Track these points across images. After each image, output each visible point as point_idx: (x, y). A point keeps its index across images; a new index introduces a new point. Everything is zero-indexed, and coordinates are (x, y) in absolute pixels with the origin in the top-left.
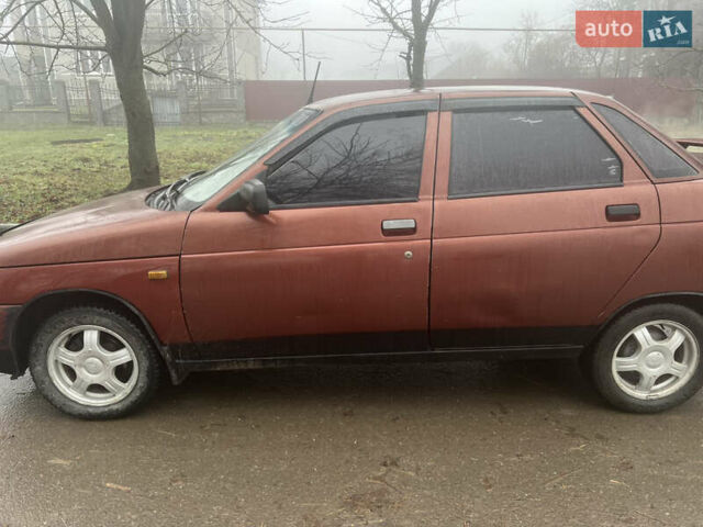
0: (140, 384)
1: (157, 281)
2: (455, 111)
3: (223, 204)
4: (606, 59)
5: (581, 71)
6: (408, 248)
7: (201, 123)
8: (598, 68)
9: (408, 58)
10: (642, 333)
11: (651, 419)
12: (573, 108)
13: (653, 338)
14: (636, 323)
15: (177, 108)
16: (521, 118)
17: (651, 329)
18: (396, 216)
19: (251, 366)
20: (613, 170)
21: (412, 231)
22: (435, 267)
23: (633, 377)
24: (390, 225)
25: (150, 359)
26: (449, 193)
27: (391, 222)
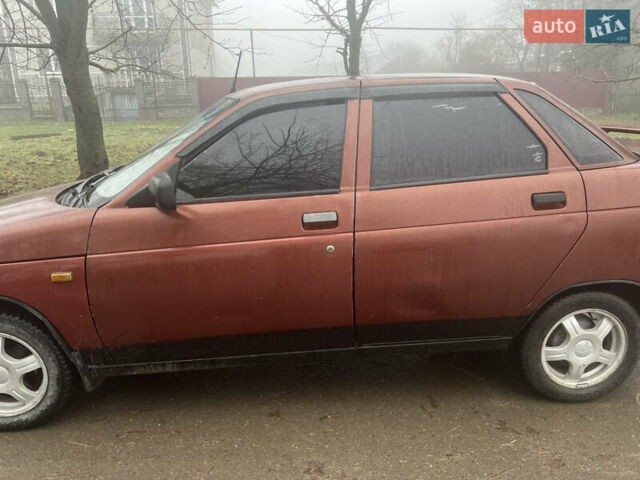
0: (50, 393)
1: (61, 283)
2: (377, 99)
3: (132, 199)
4: (528, 55)
5: (506, 67)
6: (331, 242)
7: (158, 118)
8: (521, 64)
9: (345, 54)
10: (570, 322)
11: (581, 408)
12: (495, 94)
13: (582, 326)
14: (564, 313)
15: (135, 104)
16: (444, 105)
17: (579, 317)
18: (317, 208)
19: (169, 369)
20: (538, 157)
21: (333, 224)
22: (359, 262)
23: (563, 366)
24: (310, 218)
25: (60, 366)
26: (372, 183)
27: (313, 215)
